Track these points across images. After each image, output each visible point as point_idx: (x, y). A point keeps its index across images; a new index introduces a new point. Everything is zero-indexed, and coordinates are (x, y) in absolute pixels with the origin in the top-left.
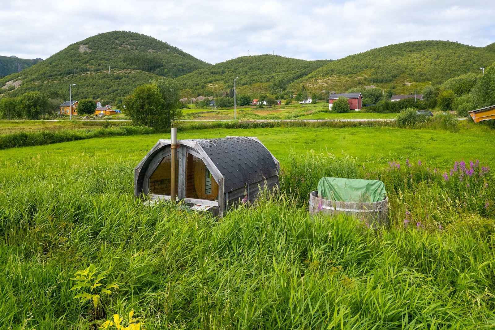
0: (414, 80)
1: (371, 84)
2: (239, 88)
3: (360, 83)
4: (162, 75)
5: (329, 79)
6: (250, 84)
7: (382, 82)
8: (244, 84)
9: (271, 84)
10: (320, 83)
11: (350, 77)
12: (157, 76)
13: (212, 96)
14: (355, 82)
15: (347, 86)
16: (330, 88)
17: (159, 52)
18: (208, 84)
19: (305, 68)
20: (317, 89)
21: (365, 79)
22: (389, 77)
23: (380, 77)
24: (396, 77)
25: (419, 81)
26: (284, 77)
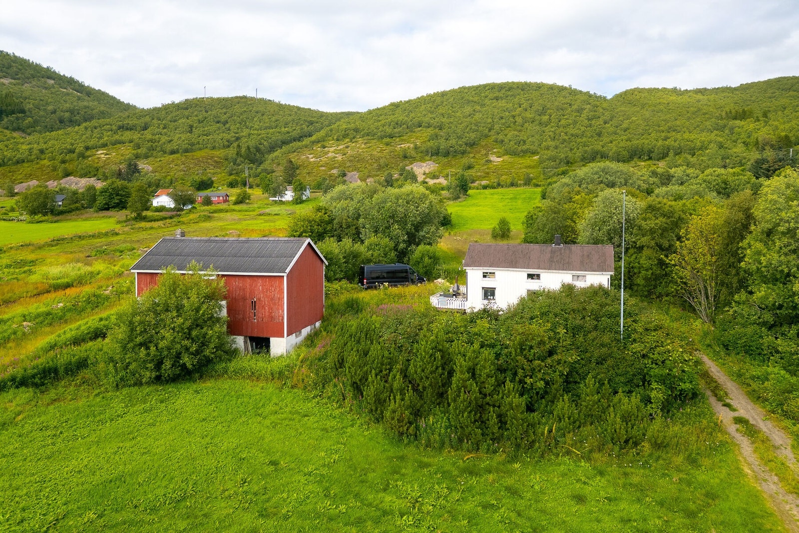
0: (507, 153)
1: (427, 158)
2: (159, 159)
3: (405, 157)
4: (18, 129)
5: (347, 147)
6: (186, 151)
7: (447, 154)
8: (173, 152)
9: (232, 152)
10: (330, 155)
11: (387, 144)
12: (5, 131)
13: (95, 176)
14: (396, 153)
15: (382, 161)
16: (348, 164)
17: (26, 85)
18: (97, 151)
19: (311, 123)
20: (322, 166)
21: (416, 148)
22: (461, 146)
23: (443, 145)
24: (472, 145)
25: (514, 153)
26: (262, 138)
